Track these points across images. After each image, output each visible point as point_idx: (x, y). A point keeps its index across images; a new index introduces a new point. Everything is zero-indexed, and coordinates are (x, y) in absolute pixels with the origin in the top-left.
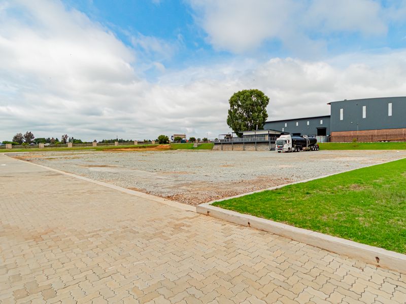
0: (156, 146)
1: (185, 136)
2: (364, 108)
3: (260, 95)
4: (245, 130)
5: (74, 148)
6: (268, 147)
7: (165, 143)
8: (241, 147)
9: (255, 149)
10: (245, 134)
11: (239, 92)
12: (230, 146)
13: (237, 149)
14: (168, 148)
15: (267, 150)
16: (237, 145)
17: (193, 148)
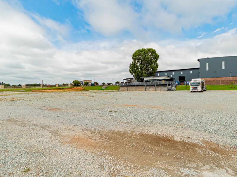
0: (72, 88)
1: (91, 81)
2: (223, 63)
3: (153, 52)
4: (146, 77)
5: (6, 89)
6: (166, 88)
7: (78, 86)
8: (143, 88)
9: (154, 89)
10: (145, 79)
11: (139, 50)
12: (134, 88)
13: (139, 90)
14: (82, 89)
15: (164, 90)
16: (139, 87)
17: (102, 89)
